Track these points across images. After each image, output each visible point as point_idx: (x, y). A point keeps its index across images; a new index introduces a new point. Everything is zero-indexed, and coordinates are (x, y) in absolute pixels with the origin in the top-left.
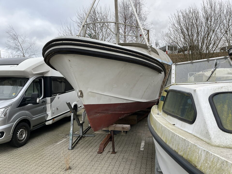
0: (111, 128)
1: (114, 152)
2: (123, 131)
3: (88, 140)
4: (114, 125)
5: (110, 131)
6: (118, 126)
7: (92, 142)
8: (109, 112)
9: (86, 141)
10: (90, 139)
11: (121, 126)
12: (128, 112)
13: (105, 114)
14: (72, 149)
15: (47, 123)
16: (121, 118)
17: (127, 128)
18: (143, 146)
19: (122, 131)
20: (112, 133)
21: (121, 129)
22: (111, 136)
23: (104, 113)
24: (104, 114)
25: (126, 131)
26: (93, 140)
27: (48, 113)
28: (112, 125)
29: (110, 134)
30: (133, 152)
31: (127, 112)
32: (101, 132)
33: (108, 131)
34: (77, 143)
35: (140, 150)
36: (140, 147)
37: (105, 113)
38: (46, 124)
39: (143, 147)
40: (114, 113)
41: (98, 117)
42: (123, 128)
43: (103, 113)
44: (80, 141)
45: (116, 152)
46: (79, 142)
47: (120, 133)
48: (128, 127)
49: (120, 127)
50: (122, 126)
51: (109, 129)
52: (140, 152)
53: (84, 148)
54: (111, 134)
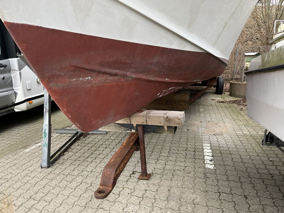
0: (138, 120)
1: (145, 175)
2: (168, 127)
3: (92, 141)
4: (145, 112)
5: (135, 125)
6: (155, 115)
7: (99, 147)
8: (128, 73)
9: (88, 144)
10: (97, 140)
11: (162, 115)
12: (180, 81)
13: (116, 78)
14: (48, 167)
15: (17, 109)
16: (161, 96)
17: (179, 119)
18: (210, 158)
19: (166, 128)
20: (139, 131)
21: (162, 122)
22: (138, 138)
23: (111, 74)
24: (110, 78)
25: (175, 127)
26: (101, 143)
27: (15, 89)
28: (140, 111)
29: (134, 133)
30: (191, 175)
31: (176, 81)
32: (114, 127)
33: (129, 126)
34: (66, 150)
35: (205, 168)
36: (204, 159)
37: (115, 75)
38: (15, 110)
39: (211, 161)
40: (145, 80)
41: (89, 86)
42: (168, 119)
43: (107, 73)
44: (76, 144)
45: (150, 175)
46: (72, 147)
47: (160, 131)
48: (180, 117)
49: (160, 117)
50: (165, 114)
51: (132, 121)
52: (206, 174)
53: (77, 163)
54: (137, 134)
